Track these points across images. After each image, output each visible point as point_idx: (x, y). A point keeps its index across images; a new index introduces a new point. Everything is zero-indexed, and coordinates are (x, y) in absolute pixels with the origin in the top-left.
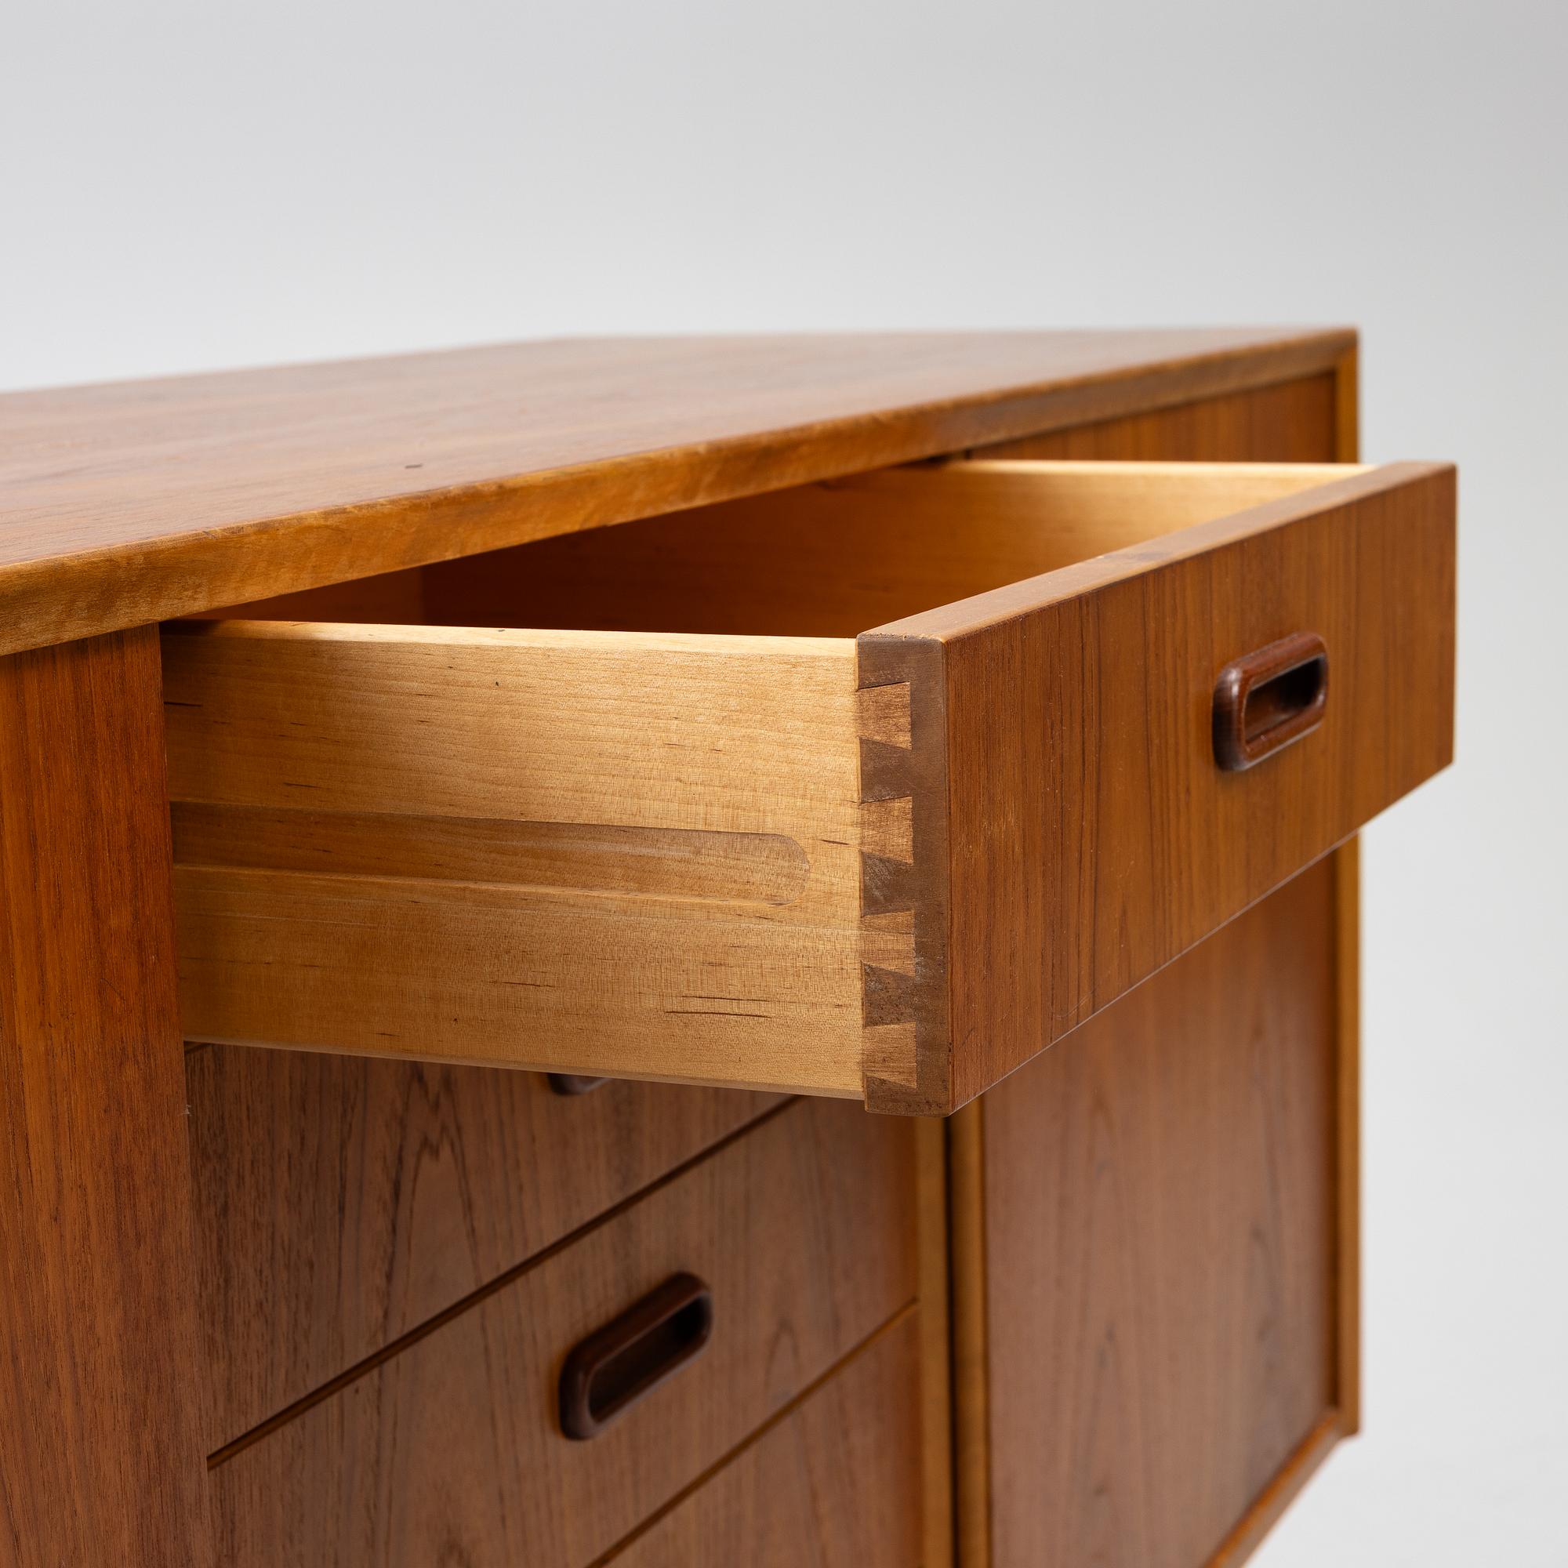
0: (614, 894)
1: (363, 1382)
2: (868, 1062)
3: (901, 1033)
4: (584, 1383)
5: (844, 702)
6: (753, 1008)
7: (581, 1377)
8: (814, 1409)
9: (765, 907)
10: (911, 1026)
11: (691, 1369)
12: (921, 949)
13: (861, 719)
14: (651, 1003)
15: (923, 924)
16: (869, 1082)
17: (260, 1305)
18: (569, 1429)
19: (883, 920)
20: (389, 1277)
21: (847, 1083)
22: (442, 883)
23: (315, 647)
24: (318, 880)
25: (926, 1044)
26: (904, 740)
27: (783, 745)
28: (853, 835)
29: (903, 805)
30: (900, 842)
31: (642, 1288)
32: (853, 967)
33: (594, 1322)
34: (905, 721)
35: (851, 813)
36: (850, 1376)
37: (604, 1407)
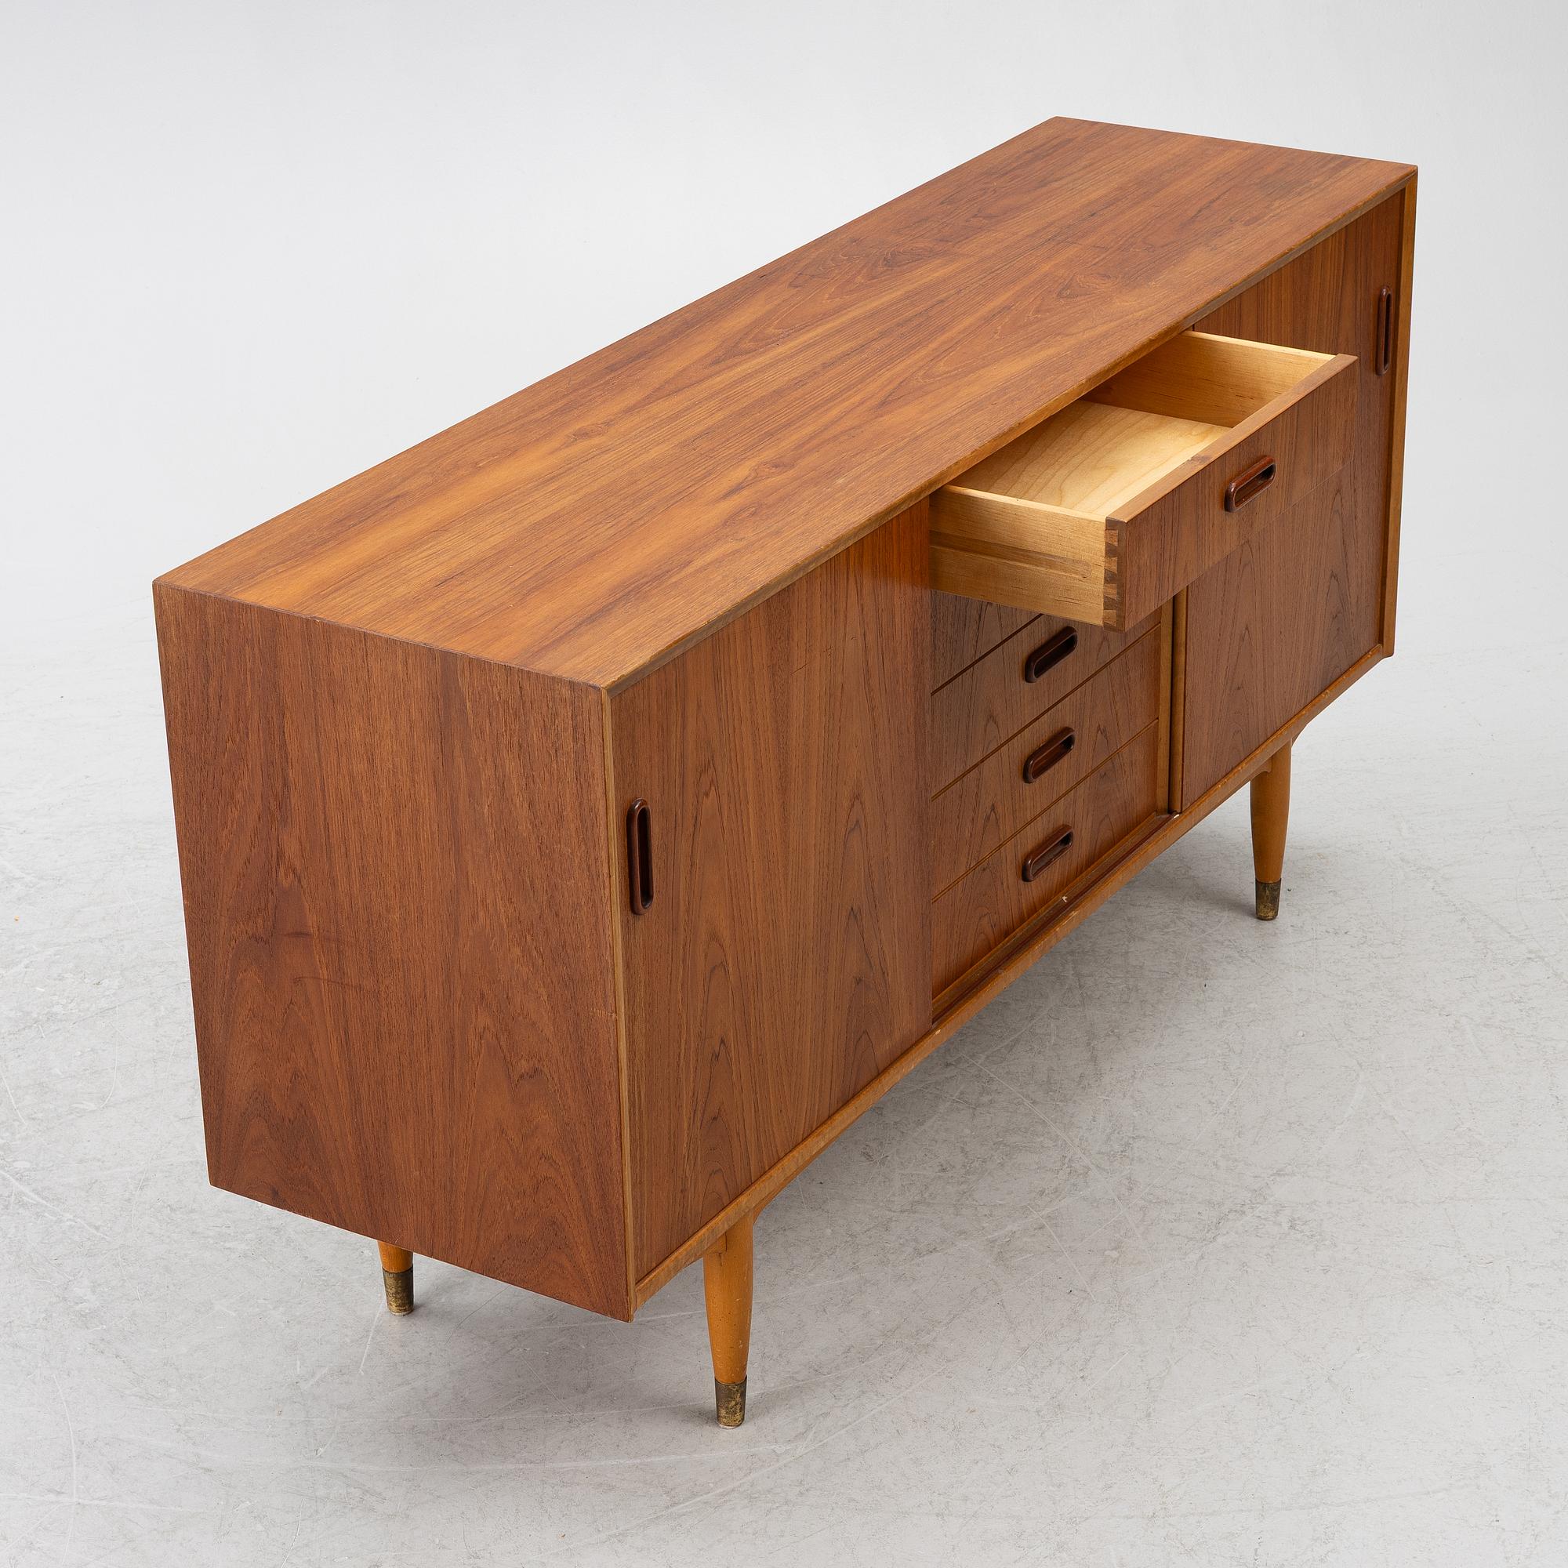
0: (1043, 569)
1: (968, 671)
2: (1104, 618)
3: (1113, 612)
4: (1033, 666)
5: (1102, 533)
6: (1077, 602)
7: (1032, 664)
8: (1115, 666)
9: (1081, 577)
10: (1115, 611)
11: (1070, 657)
12: (1118, 593)
13: (1106, 537)
14: (1051, 597)
15: (1119, 587)
16: (1104, 623)
17: (943, 654)
18: (1027, 679)
19: (1109, 585)
20: (977, 642)
21: (1100, 623)
22: (1000, 560)
23: (969, 497)
24: (967, 555)
25: (1118, 616)
26: (1116, 544)
27: (1086, 540)
28: (1103, 564)
29: (1115, 559)
30: (1114, 568)
31: (1054, 633)
32: (1102, 595)
33: (1037, 646)
34: (1116, 539)
35: (1103, 559)
36: (1130, 653)
37: (1039, 673)
